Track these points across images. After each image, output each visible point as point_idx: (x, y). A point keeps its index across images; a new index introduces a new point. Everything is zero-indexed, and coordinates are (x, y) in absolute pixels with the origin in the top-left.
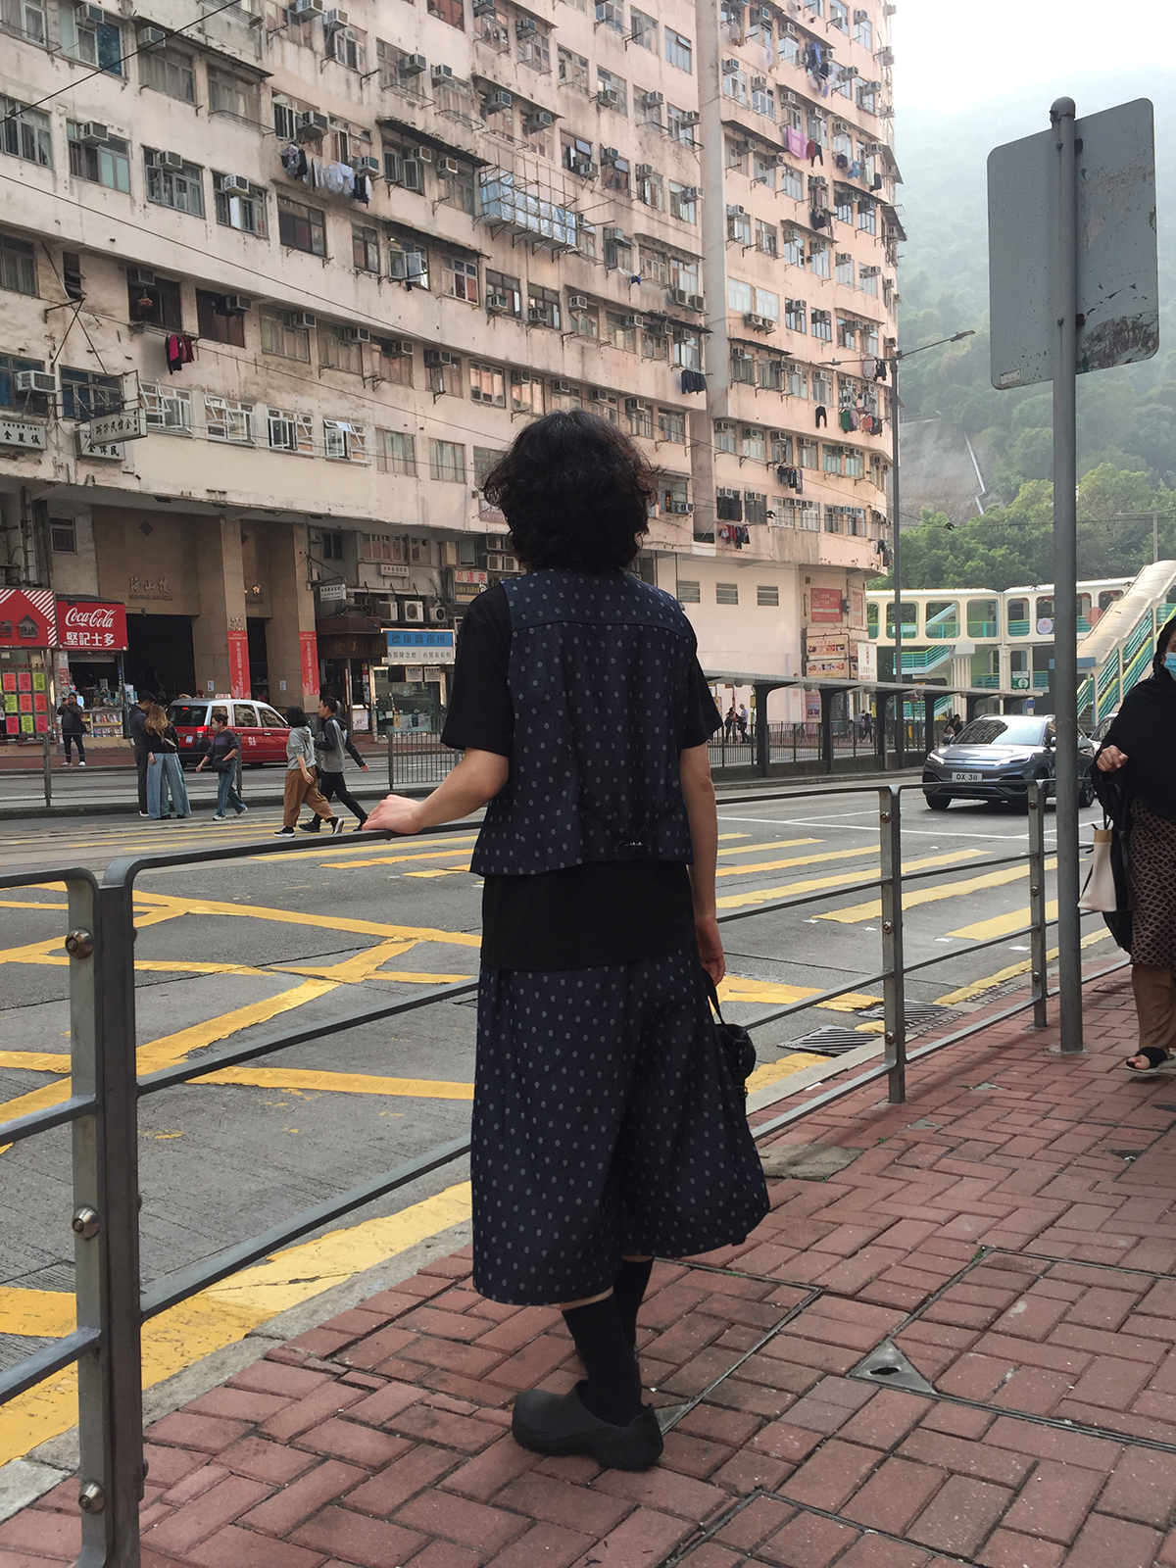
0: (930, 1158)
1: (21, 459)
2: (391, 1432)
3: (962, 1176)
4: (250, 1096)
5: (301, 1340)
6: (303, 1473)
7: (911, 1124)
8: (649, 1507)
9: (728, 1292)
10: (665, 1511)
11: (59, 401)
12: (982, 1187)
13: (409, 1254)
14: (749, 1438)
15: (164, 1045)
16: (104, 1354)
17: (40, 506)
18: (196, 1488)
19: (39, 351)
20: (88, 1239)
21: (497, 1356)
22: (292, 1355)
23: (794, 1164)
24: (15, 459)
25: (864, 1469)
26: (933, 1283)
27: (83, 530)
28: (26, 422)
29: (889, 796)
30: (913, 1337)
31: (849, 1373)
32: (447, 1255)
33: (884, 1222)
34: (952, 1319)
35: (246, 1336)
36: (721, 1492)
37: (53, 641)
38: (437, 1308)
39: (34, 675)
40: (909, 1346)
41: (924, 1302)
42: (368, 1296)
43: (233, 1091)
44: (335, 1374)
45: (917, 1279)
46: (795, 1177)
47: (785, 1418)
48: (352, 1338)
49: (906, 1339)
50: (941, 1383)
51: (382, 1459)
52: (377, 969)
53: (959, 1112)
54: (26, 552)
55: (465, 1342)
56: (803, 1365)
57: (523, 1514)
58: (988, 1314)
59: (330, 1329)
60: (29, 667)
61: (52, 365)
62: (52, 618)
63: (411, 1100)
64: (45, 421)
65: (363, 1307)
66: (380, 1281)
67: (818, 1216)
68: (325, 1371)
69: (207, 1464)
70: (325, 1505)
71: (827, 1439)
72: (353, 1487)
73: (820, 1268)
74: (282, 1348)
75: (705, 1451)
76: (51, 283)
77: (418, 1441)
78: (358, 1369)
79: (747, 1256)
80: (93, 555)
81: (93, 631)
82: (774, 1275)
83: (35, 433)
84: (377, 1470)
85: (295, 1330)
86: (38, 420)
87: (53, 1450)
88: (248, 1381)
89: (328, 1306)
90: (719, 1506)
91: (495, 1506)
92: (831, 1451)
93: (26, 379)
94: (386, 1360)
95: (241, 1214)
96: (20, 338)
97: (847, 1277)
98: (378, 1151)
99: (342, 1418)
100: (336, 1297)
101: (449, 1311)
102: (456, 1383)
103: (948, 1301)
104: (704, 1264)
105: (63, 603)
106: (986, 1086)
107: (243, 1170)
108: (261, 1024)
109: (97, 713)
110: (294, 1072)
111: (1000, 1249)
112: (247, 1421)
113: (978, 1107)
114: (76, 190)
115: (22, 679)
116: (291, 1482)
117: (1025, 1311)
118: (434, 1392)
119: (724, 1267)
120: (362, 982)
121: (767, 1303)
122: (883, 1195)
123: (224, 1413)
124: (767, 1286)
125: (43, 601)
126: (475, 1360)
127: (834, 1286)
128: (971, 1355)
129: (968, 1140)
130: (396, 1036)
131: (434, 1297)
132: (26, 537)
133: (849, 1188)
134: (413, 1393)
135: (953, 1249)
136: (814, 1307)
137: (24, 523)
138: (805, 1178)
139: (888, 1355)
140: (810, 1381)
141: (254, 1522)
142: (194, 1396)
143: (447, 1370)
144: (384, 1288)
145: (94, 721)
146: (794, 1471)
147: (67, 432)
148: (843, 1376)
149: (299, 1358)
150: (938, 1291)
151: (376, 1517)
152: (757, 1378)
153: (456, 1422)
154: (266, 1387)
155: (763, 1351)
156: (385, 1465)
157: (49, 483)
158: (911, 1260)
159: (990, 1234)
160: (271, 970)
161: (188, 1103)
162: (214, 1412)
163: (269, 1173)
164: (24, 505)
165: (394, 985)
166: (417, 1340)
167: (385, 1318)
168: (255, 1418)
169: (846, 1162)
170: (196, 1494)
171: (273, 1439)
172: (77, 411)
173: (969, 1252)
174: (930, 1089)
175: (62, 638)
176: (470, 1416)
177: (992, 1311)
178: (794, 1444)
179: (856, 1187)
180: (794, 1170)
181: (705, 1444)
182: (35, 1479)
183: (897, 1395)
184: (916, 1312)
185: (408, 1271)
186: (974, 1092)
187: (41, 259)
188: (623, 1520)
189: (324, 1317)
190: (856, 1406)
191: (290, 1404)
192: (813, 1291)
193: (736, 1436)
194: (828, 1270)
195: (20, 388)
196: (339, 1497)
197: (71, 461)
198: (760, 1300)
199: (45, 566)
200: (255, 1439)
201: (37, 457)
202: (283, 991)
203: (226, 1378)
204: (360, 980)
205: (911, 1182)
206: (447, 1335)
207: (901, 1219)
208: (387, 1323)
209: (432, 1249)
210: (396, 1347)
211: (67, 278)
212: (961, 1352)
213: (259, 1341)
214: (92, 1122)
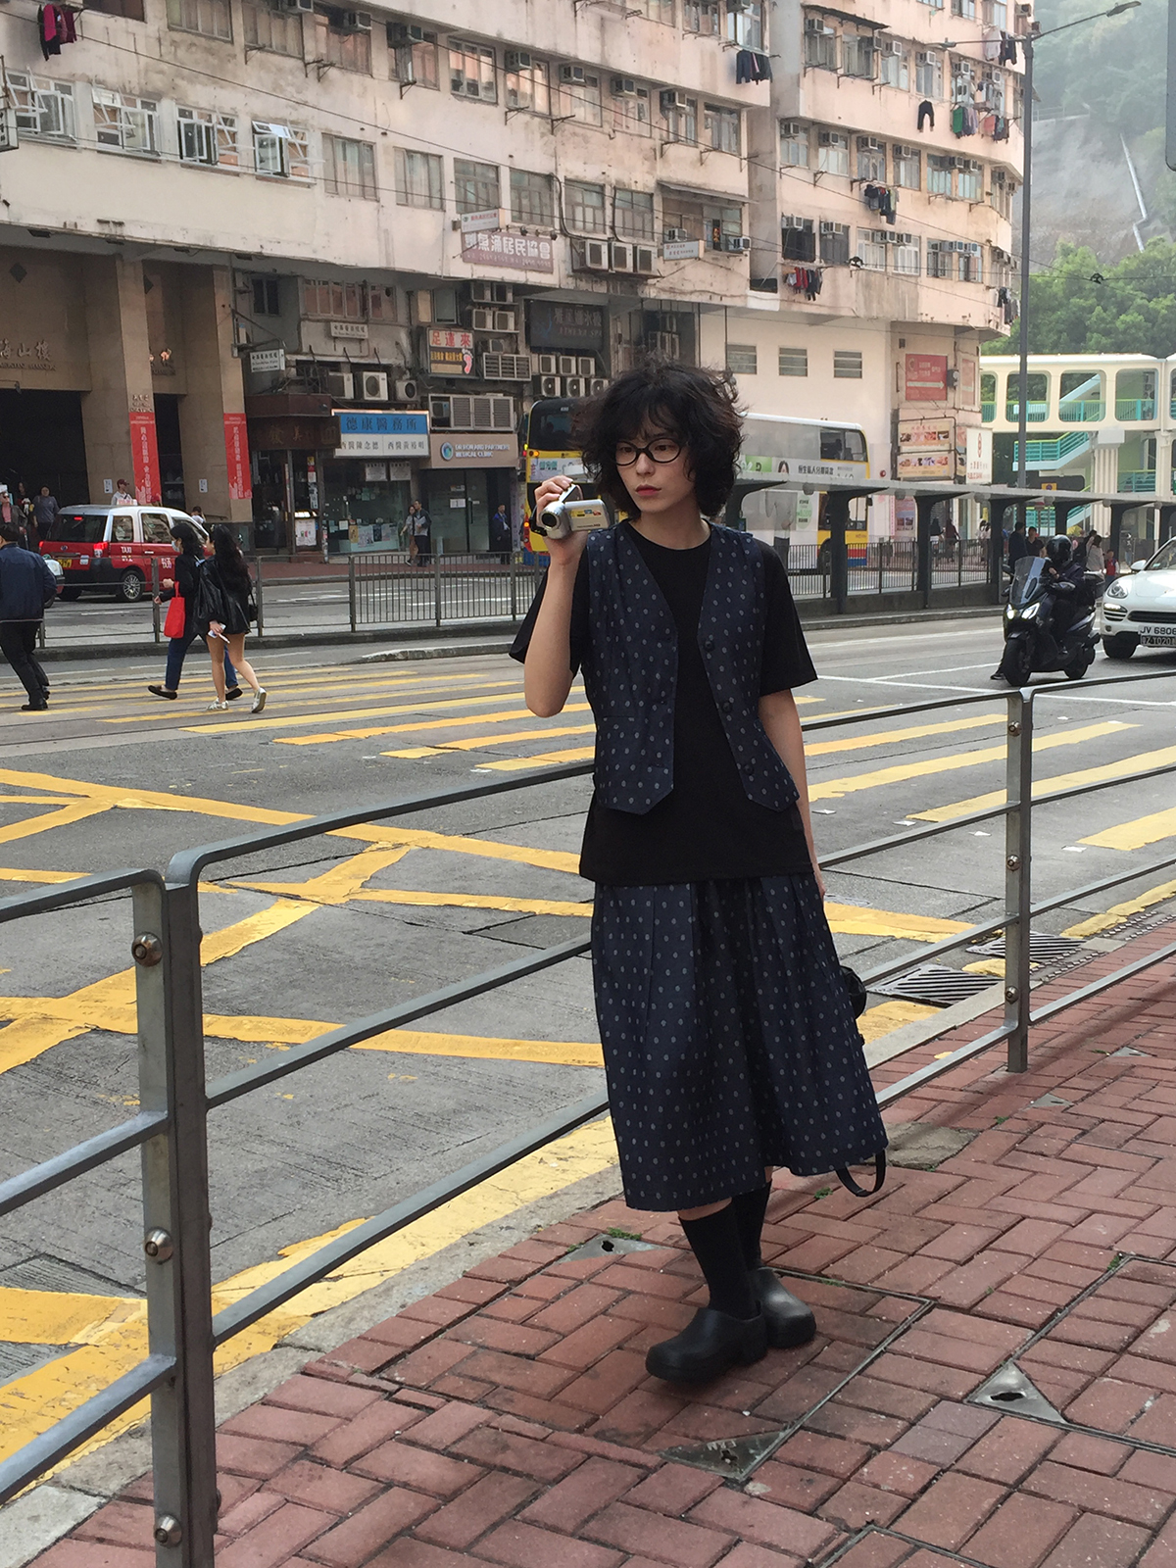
0: (1059, 1144)
2: (457, 1457)
3: (1096, 1166)
5: (342, 1351)
6: (366, 1502)
7: (1035, 1100)
8: (752, 1541)
9: (824, 1303)
10: (770, 1546)
12: (1120, 1179)
13: (449, 1253)
14: (858, 1469)
15: (114, 986)
16: (179, 1382)
18: (250, 1517)
20: (160, 1263)
21: (567, 1373)
22: (334, 1370)
23: (896, 1148)
25: (986, 1505)
26: (1062, 1297)
29: (1020, 704)
30: (1039, 1359)
31: (966, 1399)
32: (495, 1255)
33: (1003, 1222)
34: (1083, 1340)
35: (275, 1347)
36: (829, 1527)
38: (491, 1317)
40: (1035, 1370)
41: (1051, 1317)
42: (409, 1302)
43: (208, 1045)
44: (386, 1391)
45: (1043, 1291)
46: (896, 1165)
47: (896, 1447)
48: (399, 1351)
49: (1031, 1361)
50: (1071, 1412)
51: (452, 1487)
52: (363, 886)
53: (1093, 1085)
55: (528, 1357)
56: (915, 1388)
57: (614, 1548)
58: (1125, 1334)
59: (372, 1340)
63: (424, 1059)
65: (405, 1316)
66: (421, 1285)
67: (925, 1213)
68: (373, 1388)
69: (258, 1490)
70: (397, 1535)
71: (944, 1471)
72: (425, 1517)
73: (931, 1277)
74: (321, 1361)
75: (810, 1481)
77: (490, 1468)
78: (411, 1387)
79: (845, 1261)
82: (876, 1284)
84: (448, 1498)
85: (332, 1341)
87: (80, 1474)
88: (287, 1398)
89: (366, 1313)
90: (828, 1541)
91: (581, 1538)
92: (949, 1484)
94: (441, 1376)
97: (962, 1287)
98: (391, 1123)
99: (400, 1441)
100: (373, 1303)
101: (506, 1321)
102: (523, 1403)
103: (1079, 1317)
104: (795, 1270)
106: (1125, 1052)
107: (234, 1145)
108: (229, 958)
110: (277, 1022)
111: (1140, 1257)
112: (294, 1443)
113: (1116, 1079)
116: (355, 1510)
117: (1167, 1332)
118: (500, 1413)
119: (819, 1274)
120: (347, 904)
121: (871, 1317)
122: (1002, 1188)
123: (268, 1434)
124: (869, 1297)
126: (543, 1378)
127: (949, 1298)
128: (1106, 1380)
129: (1103, 1121)
130: (396, 975)
131: (486, 1304)
133: (961, 1179)
134: (481, 1414)
135: (1085, 1256)
136: (924, 1321)
138: (908, 1166)
139: (1010, 1378)
140: (922, 1407)
141: (321, 1554)
142: (229, 1415)
143: (512, 1389)
144: (426, 1293)
146: (908, 1507)
148: (960, 1401)
149: (341, 1373)
150: (1067, 1305)
151: (453, 1549)
152: (863, 1402)
153: (530, 1446)
154: (308, 1405)
155: (868, 1371)
156: (456, 1493)
158: (1037, 1268)
159: (1129, 1238)
160: (231, 887)
162: (253, 1432)
163: (266, 1149)
165: (387, 908)
166: (474, 1353)
167: (434, 1329)
168: (303, 1440)
169: (957, 1146)
170: (252, 1523)
171: (326, 1463)
173: (1104, 1259)
174: (1057, 1054)
176: (543, 1440)
177: (1130, 1331)
178: (910, 1477)
179: (970, 1178)
180: (895, 1156)
181: (809, 1474)
182: (68, 1506)
183: (1023, 1425)
184: (1042, 1329)
185: (451, 1274)
186: (1111, 1060)
188: (724, 1555)
189: (363, 1326)
190: (976, 1436)
191: (339, 1425)
192: (923, 1303)
193: (843, 1467)
194: (939, 1279)
196: (409, 1528)
198: (862, 1313)
200: (307, 1464)
202: (249, 914)
203: (261, 1394)
204: (344, 901)
205: (1035, 1173)
206: (507, 1349)
207: (1024, 1218)
208: (436, 1334)
209: (477, 1247)
210: (451, 1362)
212: (1094, 1376)
213: (292, 1352)
214: (163, 1140)
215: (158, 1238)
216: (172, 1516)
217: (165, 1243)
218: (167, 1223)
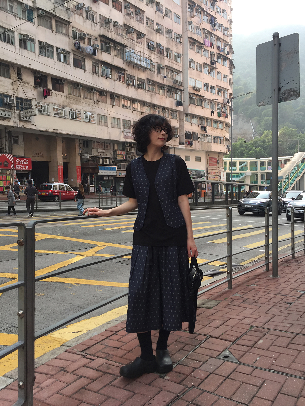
0: (239, 303)
1: (5, 120)
2: (98, 371)
3: (247, 308)
4: (62, 285)
5: (75, 347)
6: (75, 381)
7: (234, 294)
8: (165, 390)
9: (186, 336)
10: (169, 391)
11: (15, 105)
12: (252, 311)
13: (103, 326)
14: (191, 373)
15: (40, 272)
16: (25, 348)
17: (10, 133)
18: (47, 384)
19: (10, 93)
20: (21, 318)
21: (126, 352)
22: (73, 351)
23: (203, 304)
24: (3, 120)
25: (220, 382)
26: (239, 335)
27: (21, 139)
28: (7, 111)
29: (229, 210)
30: (233, 348)
31: (217, 357)
32: (113, 326)
33: (226, 319)
34: (243, 344)
35: (61, 346)
36: (183, 387)
37: (12, 168)
38: (110, 339)
39: (7, 176)
40: (232, 351)
41: (236, 340)
42: (92, 336)
43: (58, 284)
44: (84, 356)
45: (235, 334)
46: (203, 308)
47: (200, 368)
48: (88, 347)
49: (232, 349)
50: (241, 360)
51: (96, 377)
52: (95, 253)
53: (246, 292)
54: (6, 144)
55: (118, 348)
56: (205, 355)
57: (132, 392)
58: (253, 343)
59: (83, 344)
60: (6, 174)
61: (14, 96)
62: (12, 162)
63: (104, 287)
64: (11, 110)
65: (91, 339)
66: (96, 332)
67: (208, 318)
68: (81, 355)
69: (50, 378)
70: (81, 389)
71: (211, 374)
72: (88, 384)
73: (210, 331)
74: (70, 349)
75: (179, 376)
76: (14, 75)
77: (105, 373)
78: (90, 355)
80: (23, 145)
81: (23, 165)
82: (198, 332)
83: (9, 114)
84: (94, 380)
85: (74, 344)
86: (10, 110)
87: (10, 374)
88: (61, 357)
89: (82, 339)
90: (183, 390)
91: (125, 389)
92: (212, 377)
93: (7, 100)
94: (97, 352)
95: (60, 315)
96: (5, 89)
97: (217, 333)
98: (95, 300)
99: (86, 367)
100: (84, 336)
101: (113, 340)
102: (115, 358)
103: (242, 339)
105: (15, 158)
106: (253, 285)
107: (60, 304)
108: (65, 267)
109: (23, 186)
110: (73, 279)
111: (256, 326)
112: (61, 367)
113: (251, 290)
114: (21, 51)
115: (4, 177)
116: (72, 383)
117: (263, 342)
118: (109, 360)
119: (185, 330)
120: (92, 256)
121: (196, 339)
122: (226, 312)
123: (55, 365)
124: (196, 335)
125: (10, 157)
126: (120, 353)
127: (213, 335)
128: (248, 353)
129: (248, 299)
130: (100, 270)
131: (110, 336)
132: (6, 140)
133: (217, 310)
134: (105, 361)
135: (244, 326)
136: (208, 340)
137: (5, 137)
138: (206, 308)
139: (227, 353)
140: (207, 359)
141: (63, 393)
142: (47, 361)
143: (113, 355)
144: (96, 334)
145: (23, 188)
146: (202, 382)
147: (17, 114)
148: (215, 358)
149: (74, 352)
150: (240, 337)
151: (94, 392)
152: (193, 358)
153: (115, 368)
154: (66, 359)
155: (194, 351)
156: (96, 379)
157: (12, 127)
158: (233, 329)
159: (254, 323)
160: (68, 253)
161: (46, 287)
162: (52, 365)
163: (67, 305)
164: (6, 132)
165: (100, 257)
166: (105, 347)
167: (97, 342)
168: (63, 367)
169: (217, 304)
170: (48, 385)
171: (67, 372)
172: (20, 108)
173: (248, 327)
174: (238, 286)
175: (15, 167)
176: (118, 367)
177: (254, 342)
178: (202, 375)
179: (219, 310)
180: (203, 306)
181: (180, 375)
182: (6, 381)
183: (229, 363)
184: (234, 342)
185: (103, 330)
186: (250, 287)
187: (11, 69)
188: (158, 393)
189: (81, 341)
190: (218, 366)
191: (72, 363)
192: (208, 336)
193: (187, 373)
194: (212, 331)
195: (5, 102)
196: (84, 387)
197: (18, 121)
198: (194, 339)
199: (11, 148)
200: (63, 372)
201: (9, 120)
202: (71, 258)
203: (56, 356)
204: (91, 256)
205: (233, 309)
206: (113, 346)
207: (231, 319)
208: (97, 343)
209: (109, 324)
210: (100, 349)
211: (18, 74)
212: (246, 352)
213: (64, 347)
214: (23, 288)
215: (21, 312)
216: (22, 381)
217: (23, 313)
218: (23, 308)
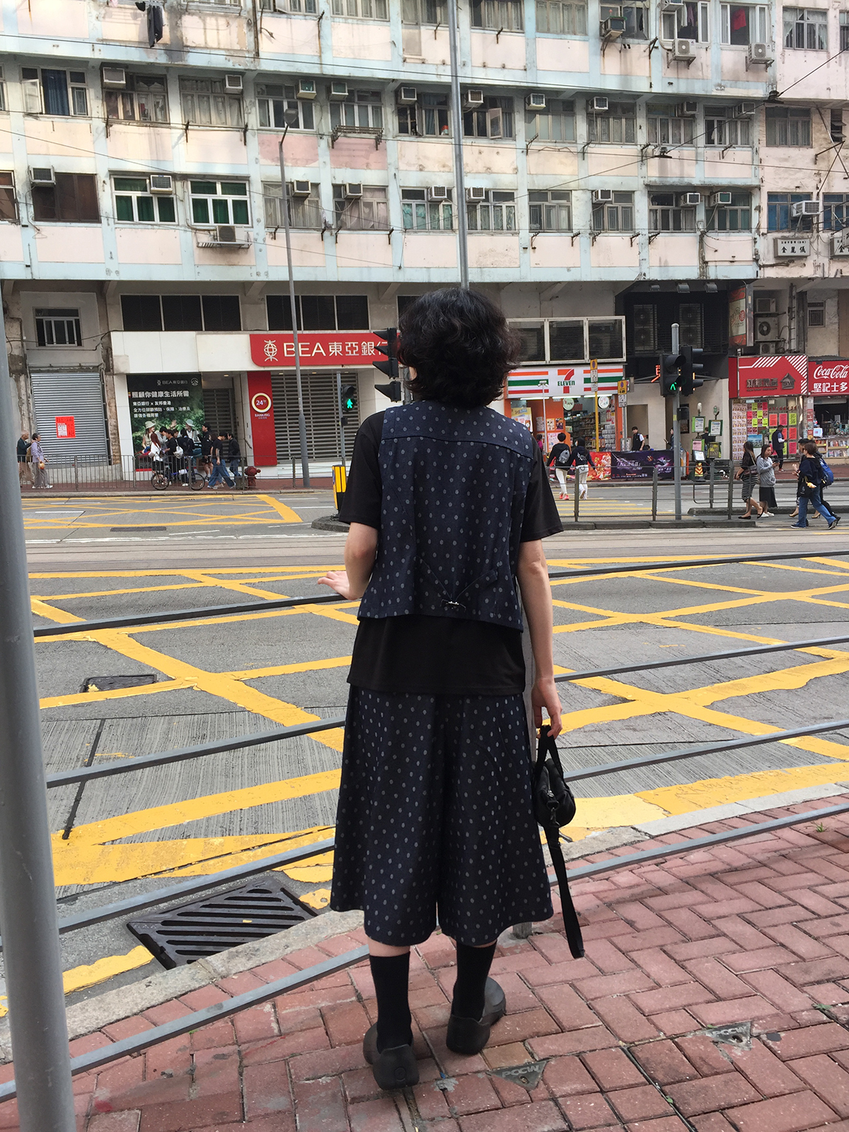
1: (791, 265)
11: (821, 219)
17: (802, 295)
19: (809, 186)
24: (787, 265)
27: (831, 309)
28: (797, 238)
37: (804, 391)
39: (790, 415)
54: (790, 329)
60: (786, 409)
61: (818, 194)
62: (804, 375)
64: (810, 235)
76: (821, 133)
80: (836, 326)
83: (802, 245)
86: (805, 235)
93: (799, 207)
96: (797, 179)
105: (813, 363)
109: (831, 440)
114: (843, 62)
115: (782, 418)
125: (799, 363)
132: (791, 319)
137: (790, 309)
145: (829, 445)
147: (825, 240)
157: (810, 279)
164: (791, 297)
172: (833, 224)
175: (810, 388)
187: (815, 118)
195: (795, 214)
197: (826, 261)
199: (803, 338)
201: (803, 262)
211: (833, 127)
